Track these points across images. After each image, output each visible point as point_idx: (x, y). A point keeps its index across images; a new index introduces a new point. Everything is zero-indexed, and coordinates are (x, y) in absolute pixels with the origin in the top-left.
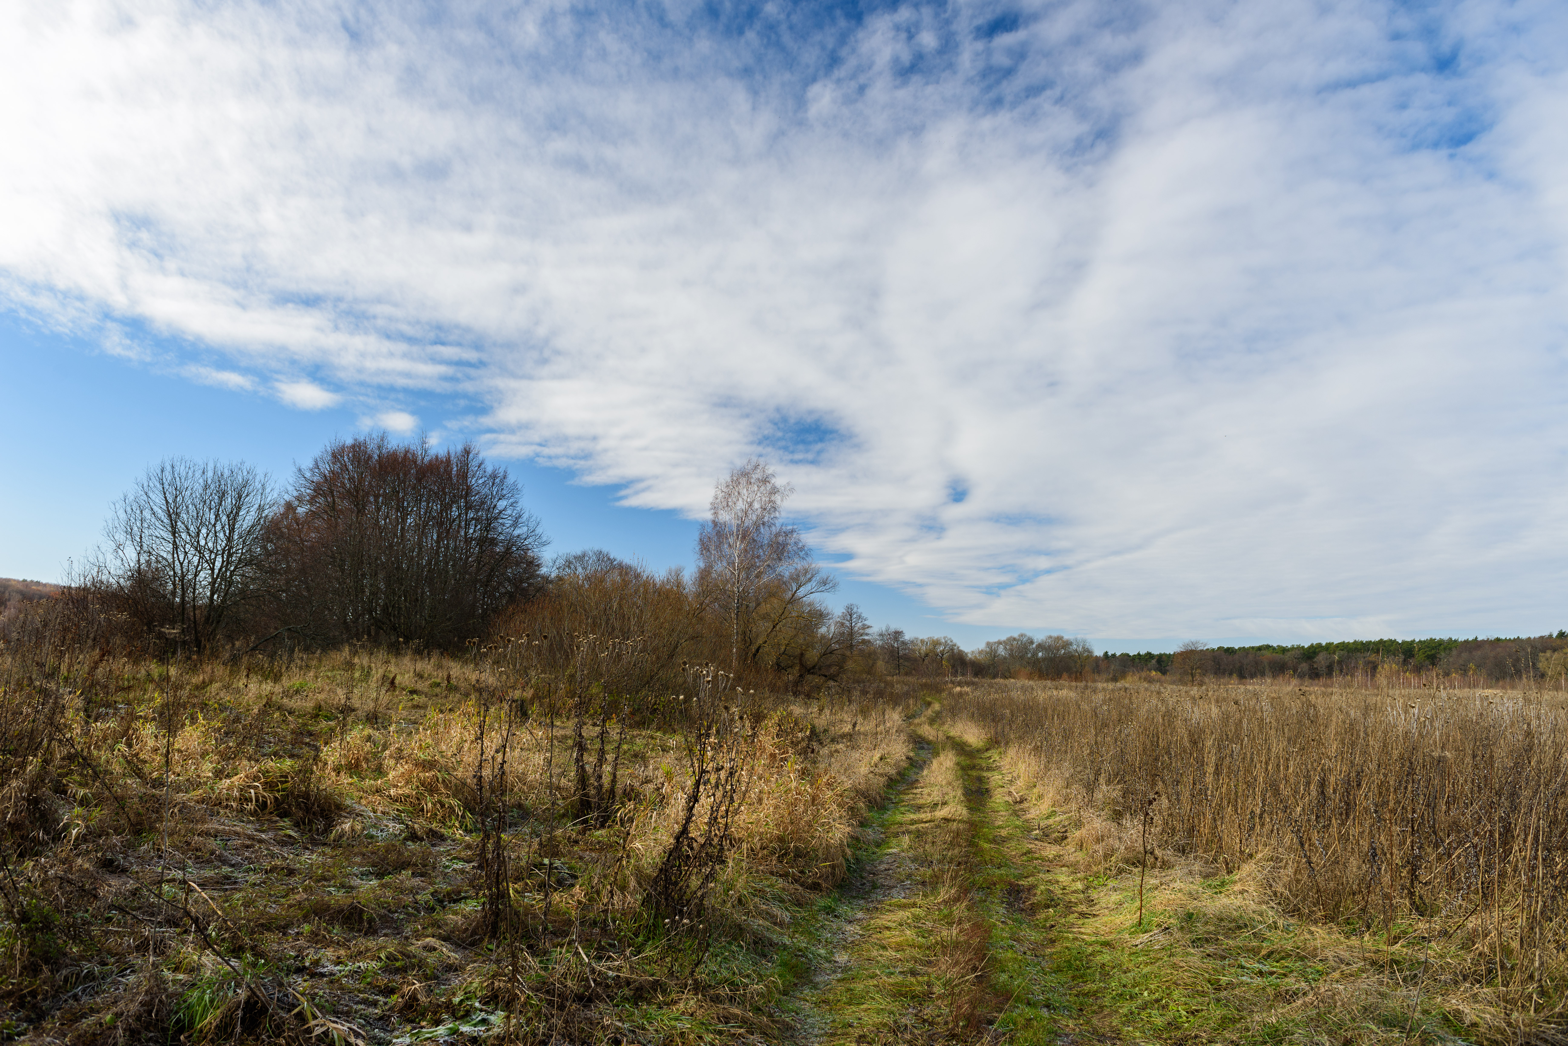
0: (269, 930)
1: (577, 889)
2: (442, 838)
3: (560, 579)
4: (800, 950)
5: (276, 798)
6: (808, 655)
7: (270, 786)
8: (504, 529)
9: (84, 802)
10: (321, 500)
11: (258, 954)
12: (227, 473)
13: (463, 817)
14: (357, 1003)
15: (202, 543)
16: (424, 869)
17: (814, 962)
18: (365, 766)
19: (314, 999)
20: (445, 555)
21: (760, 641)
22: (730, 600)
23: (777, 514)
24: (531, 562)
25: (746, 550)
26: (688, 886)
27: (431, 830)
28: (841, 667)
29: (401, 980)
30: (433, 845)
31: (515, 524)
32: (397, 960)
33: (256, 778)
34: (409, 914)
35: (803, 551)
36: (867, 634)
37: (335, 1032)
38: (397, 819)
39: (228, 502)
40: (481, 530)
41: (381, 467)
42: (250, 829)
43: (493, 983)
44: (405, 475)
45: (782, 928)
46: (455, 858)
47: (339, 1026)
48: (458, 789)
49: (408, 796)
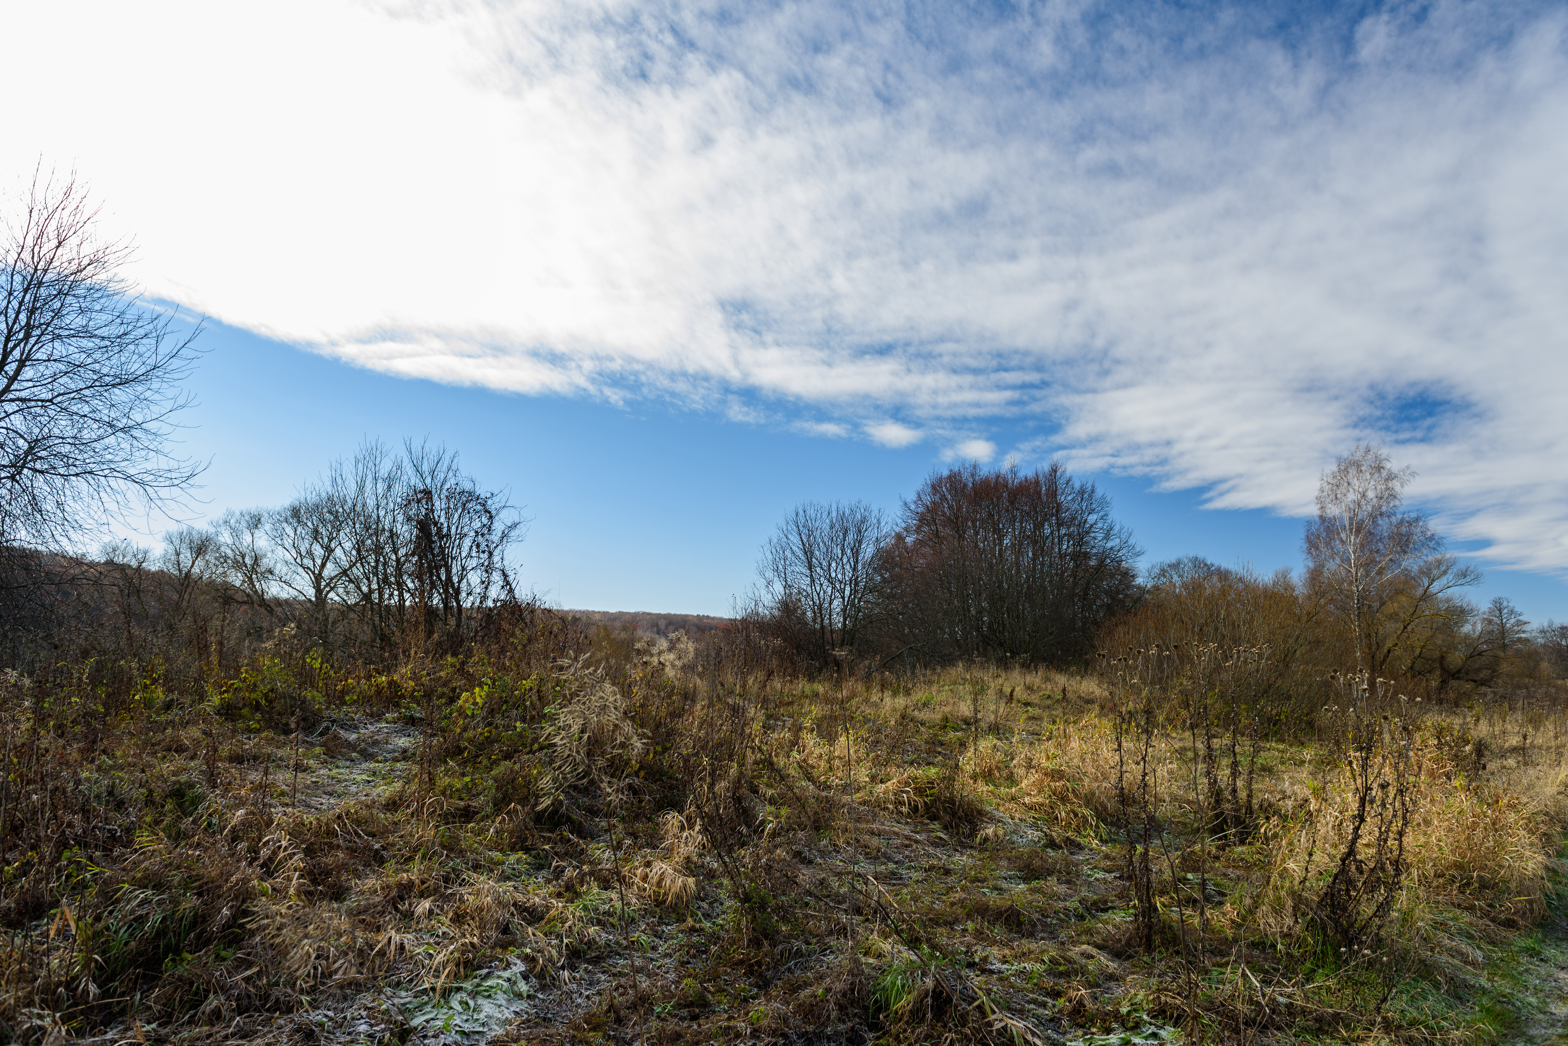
0: (938, 924)
1: (1228, 907)
2: (1080, 847)
3: (1156, 588)
4: (1504, 996)
5: (925, 803)
6: (1450, 658)
7: (919, 791)
8: (1097, 542)
9: (772, 801)
10: (926, 529)
11: (934, 947)
12: (847, 512)
13: (1097, 826)
14: (1029, 1002)
15: (833, 575)
16: (1070, 877)
17: (1524, 1011)
18: (997, 775)
19: (989, 994)
20: (1042, 572)
21: (1389, 644)
22: (1348, 600)
23: (1397, 503)
24: (1127, 573)
25: (1362, 545)
26: (1358, 913)
27: (1068, 838)
28: (1494, 671)
29: (1066, 985)
30: (1072, 854)
31: (1107, 537)
32: (1060, 964)
33: (907, 784)
34: (1062, 920)
35: (1434, 542)
36: (1524, 632)
37: (1013, 1028)
38: (1034, 826)
39: (850, 537)
40: (1074, 545)
41: (976, 493)
42: (907, 831)
43: (1158, 997)
44: (998, 498)
45: (1475, 968)
46: (1095, 867)
47: (1015, 1023)
48: (1089, 800)
49: (1042, 805)
